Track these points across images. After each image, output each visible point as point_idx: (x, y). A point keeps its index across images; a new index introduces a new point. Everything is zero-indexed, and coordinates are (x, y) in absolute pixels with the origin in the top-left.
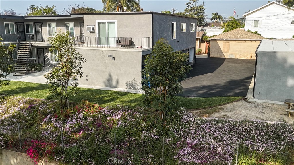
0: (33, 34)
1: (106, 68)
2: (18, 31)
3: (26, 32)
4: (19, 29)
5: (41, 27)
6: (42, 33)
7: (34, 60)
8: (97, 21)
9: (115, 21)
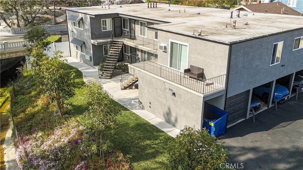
0: (128, 30)
1: (167, 102)
2: (115, 26)
3: (123, 27)
4: (116, 24)
5: (135, 24)
6: (135, 31)
7: (127, 57)
8: (170, 40)
9: (188, 44)
